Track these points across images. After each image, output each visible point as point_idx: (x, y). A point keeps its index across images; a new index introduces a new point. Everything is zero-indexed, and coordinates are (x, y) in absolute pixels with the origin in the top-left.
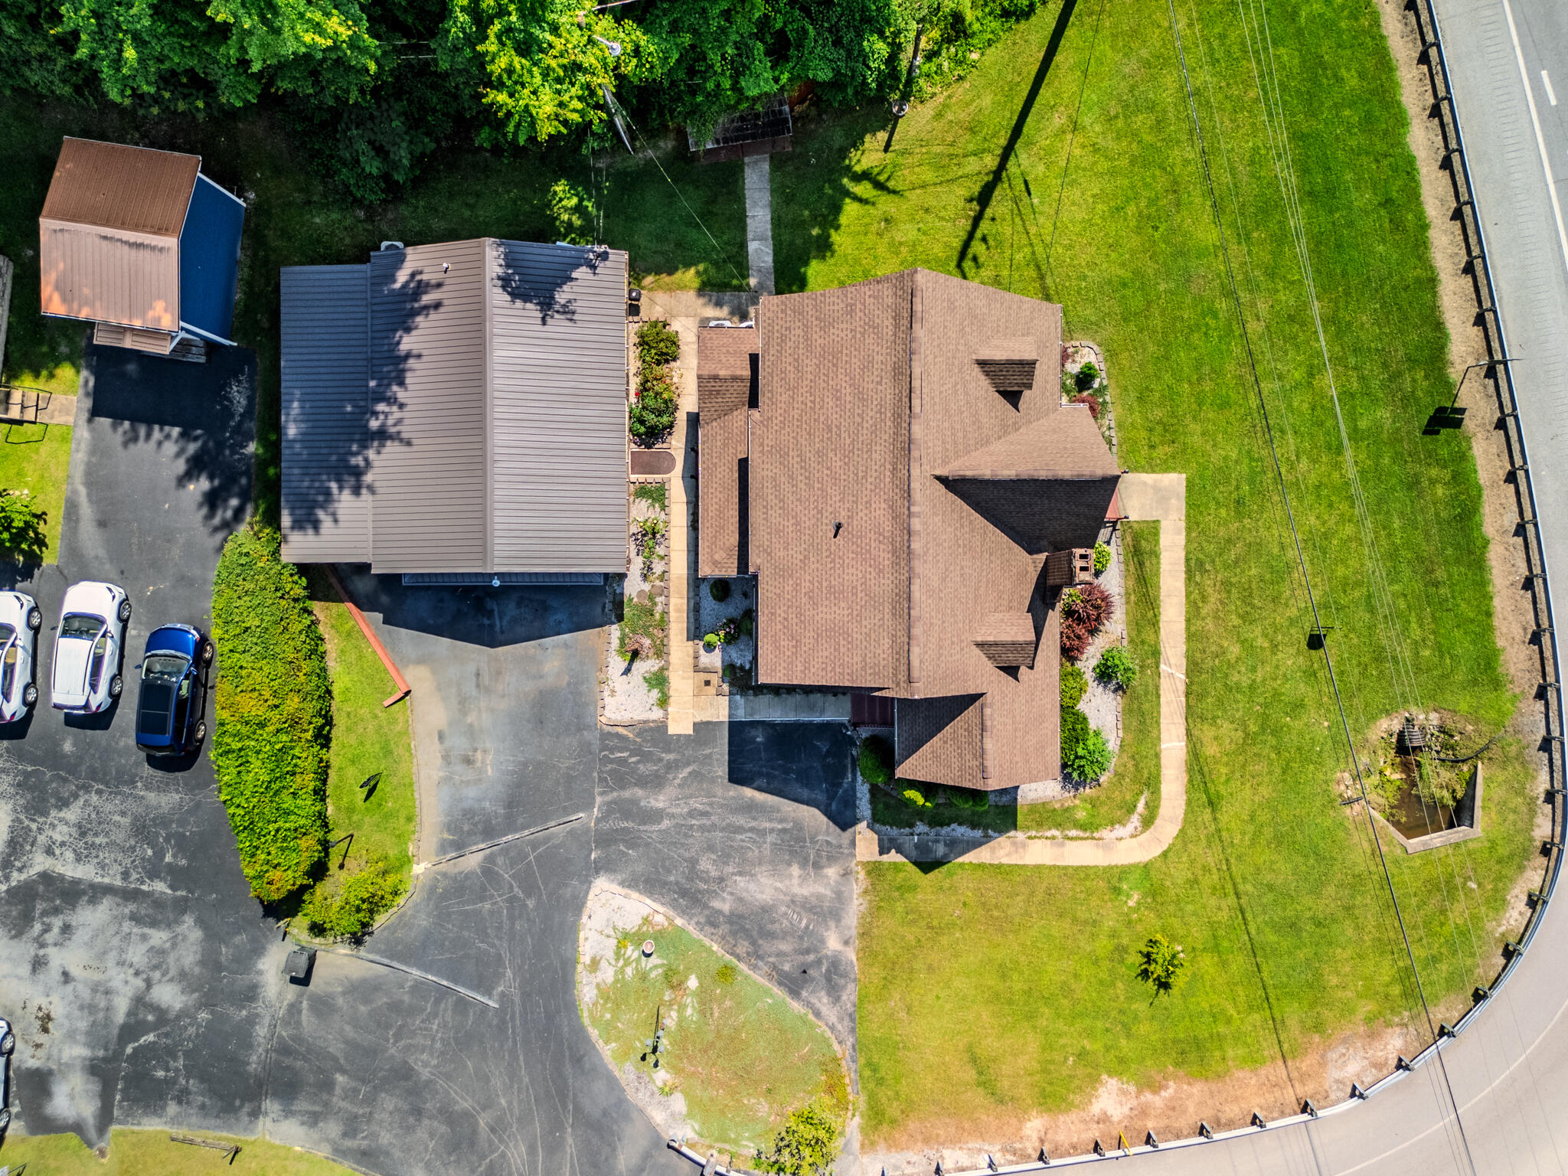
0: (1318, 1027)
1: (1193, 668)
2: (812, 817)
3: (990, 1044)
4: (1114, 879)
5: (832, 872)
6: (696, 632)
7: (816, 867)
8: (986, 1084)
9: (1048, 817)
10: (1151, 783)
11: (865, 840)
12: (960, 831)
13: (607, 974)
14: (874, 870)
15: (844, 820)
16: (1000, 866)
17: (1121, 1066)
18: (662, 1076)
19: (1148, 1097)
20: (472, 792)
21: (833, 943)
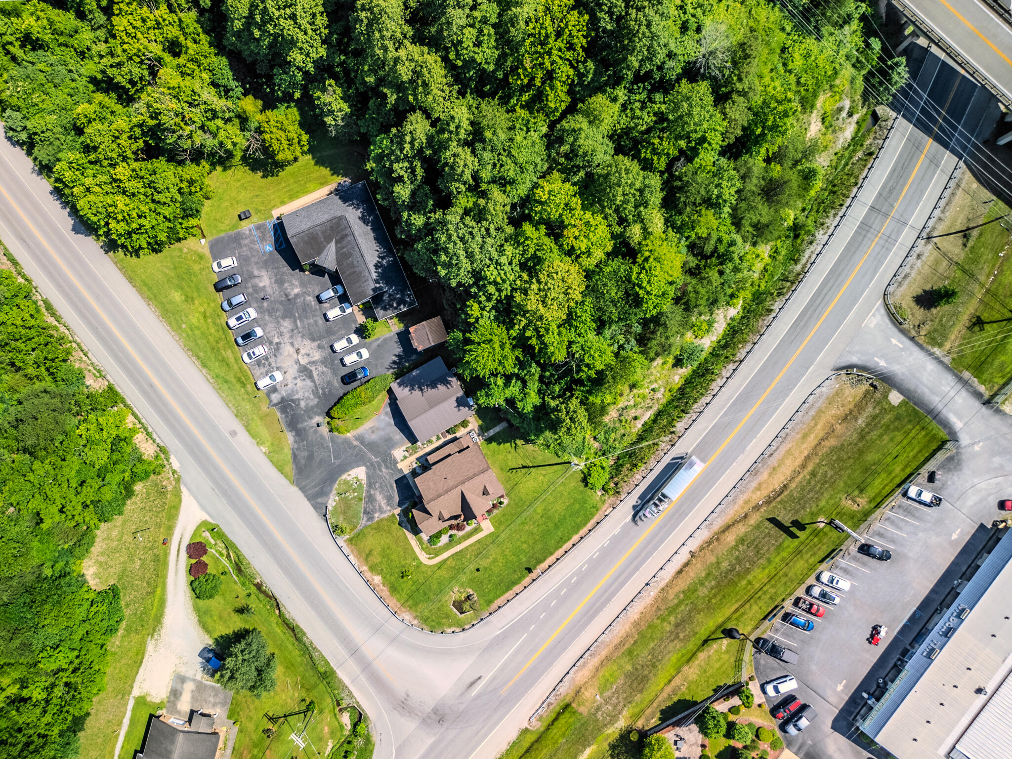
0: (411, 608)
1: (461, 551)
2: (397, 499)
3: (375, 553)
4: (416, 558)
5: (389, 508)
6: (418, 459)
7: (388, 504)
8: (368, 556)
9: (420, 541)
10: (437, 555)
11: (398, 510)
12: (409, 527)
13: (349, 478)
14: (393, 515)
15: (400, 505)
16: (407, 537)
17: (384, 578)
18: (337, 498)
19: (382, 585)
20: (367, 436)
21: (376, 515)
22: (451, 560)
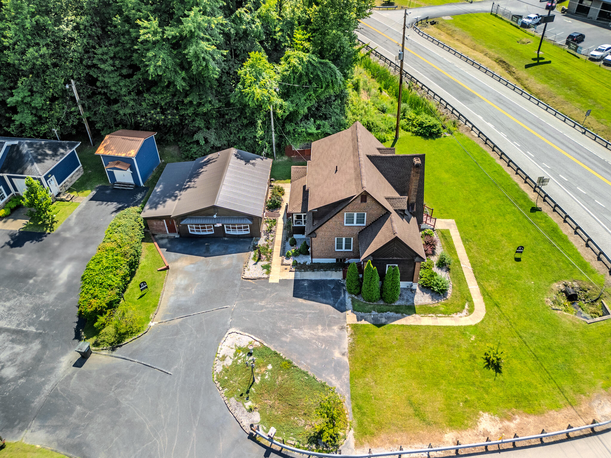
0: (580, 391)
2: (328, 308)
3: (418, 397)
4: (463, 331)
5: (336, 328)
6: (283, 253)
7: (329, 326)
9: (427, 310)
10: (469, 299)
11: (351, 317)
12: (391, 314)
13: (229, 362)
14: (355, 327)
15: (342, 308)
16: (410, 326)
17: (488, 407)
18: (249, 404)
19: (506, 423)
20: (183, 299)
21: (337, 354)
22: (486, 284)
